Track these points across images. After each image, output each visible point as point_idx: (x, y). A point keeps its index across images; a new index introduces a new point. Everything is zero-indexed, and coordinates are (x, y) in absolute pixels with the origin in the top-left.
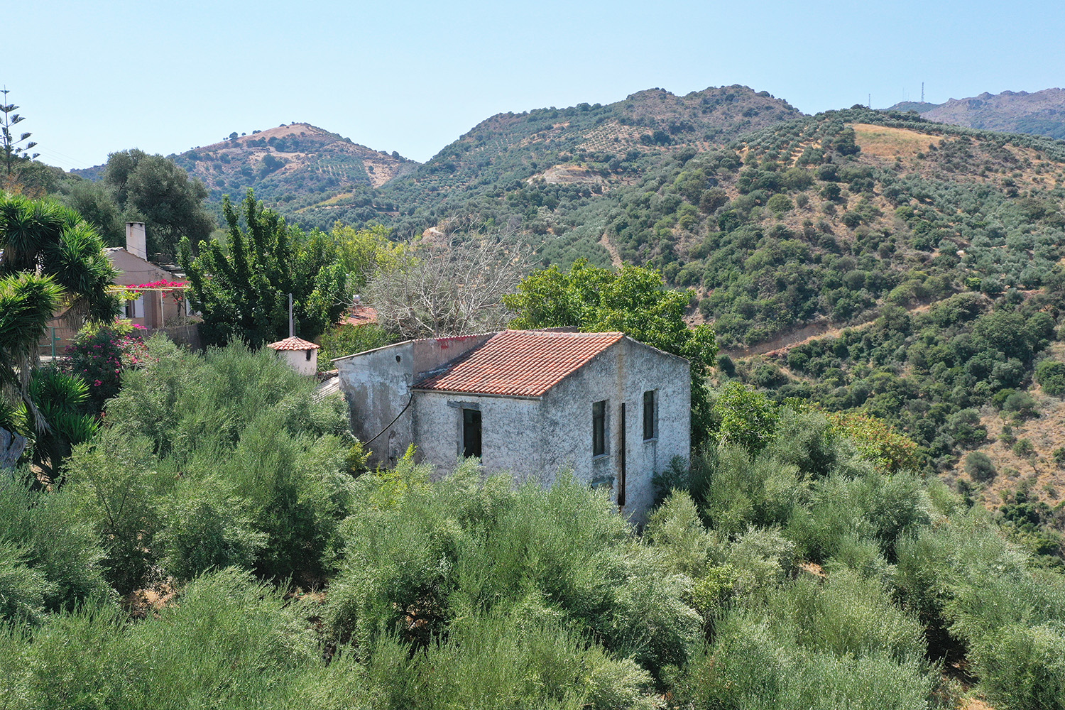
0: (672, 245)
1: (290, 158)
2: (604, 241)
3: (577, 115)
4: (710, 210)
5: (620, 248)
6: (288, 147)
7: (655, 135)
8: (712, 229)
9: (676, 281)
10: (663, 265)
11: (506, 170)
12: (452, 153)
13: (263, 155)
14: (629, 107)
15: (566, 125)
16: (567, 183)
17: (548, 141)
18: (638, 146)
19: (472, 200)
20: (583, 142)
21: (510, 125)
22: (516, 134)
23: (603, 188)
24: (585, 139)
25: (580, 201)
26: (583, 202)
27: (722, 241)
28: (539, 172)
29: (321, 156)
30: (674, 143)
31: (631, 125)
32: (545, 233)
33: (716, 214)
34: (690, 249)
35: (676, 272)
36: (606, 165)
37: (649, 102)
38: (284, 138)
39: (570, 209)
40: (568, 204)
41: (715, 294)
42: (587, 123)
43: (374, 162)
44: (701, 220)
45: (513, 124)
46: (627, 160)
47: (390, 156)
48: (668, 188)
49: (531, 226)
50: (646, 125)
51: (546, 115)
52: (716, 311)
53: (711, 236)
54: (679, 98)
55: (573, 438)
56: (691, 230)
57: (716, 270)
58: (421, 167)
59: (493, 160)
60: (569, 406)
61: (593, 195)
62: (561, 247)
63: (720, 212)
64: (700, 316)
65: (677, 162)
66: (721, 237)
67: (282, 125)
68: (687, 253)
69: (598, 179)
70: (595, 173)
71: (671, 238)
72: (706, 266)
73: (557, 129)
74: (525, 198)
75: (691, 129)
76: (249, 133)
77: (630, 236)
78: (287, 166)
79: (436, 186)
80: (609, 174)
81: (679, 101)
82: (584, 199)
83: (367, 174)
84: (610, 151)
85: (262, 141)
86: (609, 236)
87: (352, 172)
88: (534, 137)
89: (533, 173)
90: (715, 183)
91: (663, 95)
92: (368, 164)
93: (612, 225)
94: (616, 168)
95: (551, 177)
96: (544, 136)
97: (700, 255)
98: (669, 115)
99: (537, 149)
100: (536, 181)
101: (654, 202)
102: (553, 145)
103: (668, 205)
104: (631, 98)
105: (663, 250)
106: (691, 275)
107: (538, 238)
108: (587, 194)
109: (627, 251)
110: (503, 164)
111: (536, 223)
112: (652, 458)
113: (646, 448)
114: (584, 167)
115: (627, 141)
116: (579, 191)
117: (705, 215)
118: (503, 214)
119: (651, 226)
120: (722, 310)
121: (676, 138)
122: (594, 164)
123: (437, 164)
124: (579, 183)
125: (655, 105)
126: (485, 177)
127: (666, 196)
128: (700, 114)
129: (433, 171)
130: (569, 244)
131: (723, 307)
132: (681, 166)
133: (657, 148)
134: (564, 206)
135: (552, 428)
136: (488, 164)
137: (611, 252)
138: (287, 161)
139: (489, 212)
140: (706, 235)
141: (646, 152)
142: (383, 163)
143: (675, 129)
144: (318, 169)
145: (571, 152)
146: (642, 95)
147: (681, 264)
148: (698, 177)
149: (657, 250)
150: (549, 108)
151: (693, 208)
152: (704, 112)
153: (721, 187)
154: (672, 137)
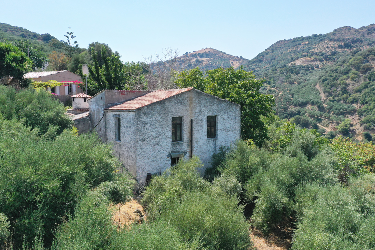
0: (346, 87)
1: (204, 60)
2: (317, 86)
3: (312, 39)
4: (365, 73)
5: (323, 89)
6: (204, 56)
7: (344, 45)
8: (365, 80)
9: (347, 101)
10: (342, 95)
11: (281, 61)
12: (261, 55)
13: (195, 59)
14: (334, 34)
15: (307, 43)
16: (305, 65)
17: (299, 49)
18: (337, 49)
19: (265, 72)
20: (313, 49)
21: (284, 44)
22: (286, 47)
23: (320, 66)
24: (314, 48)
25: (309, 72)
26: (310, 71)
27: (369, 85)
28: (294, 61)
29: (215, 59)
30: (353, 47)
31: (334, 41)
32: (293, 83)
33: (367, 74)
34: (354, 89)
35: (347, 98)
36: (322, 57)
37: (343, 32)
38: (203, 53)
39: (304, 75)
40: (304, 72)
41: (365, 107)
42: (316, 41)
43: (233, 60)
44: (360, 77)
45: (286, 44)
46: (331, 55)
47: (239, 58)
48: (346, 64)
49: (288, 81)
50: (341, 41)
51: (299, 39)
52: (364, 114)
53: (364, 83)
54: (356, 29)
55: (158, 131)
56: (355, 81)
57: (366, 97)
58: (249, 61)
59: (277, 57)
60: (156, 117)
61: (315, 69)
62: (299, 89)
63: (369, 73)
64: (357, 116)
65: (352, 54)
66: (369, 83)
67: (203, 49)
68: (353, 90)
69: (318, 63)
70: (317, 60)
71: (346, 84)
72: (361, 95)
73: (303, 44)
74: (287, 71)
75: (361, 41)
76: (192, 52)
77: (328, 84)
78: (203, 63)
79: (254, 68)
80: (323, 60)
81: (356, 30)
82: (311, 70)
83: (230, 65)
84: (324, 52)
85: (196, 54)
86: (319, 84)
87: (225, 64)
88: (293, 48)
89: (291, 61)
90: (368, 61)
91: (349, 28)
92: (231, 61)
93: (321, 80)
94: (327, 58)
95: (298, 63)
96: (297, 47)
97: (359, 91)
98: (352, 37)
99: (294, 52)
100: (292, 64)
101: (339, 70)
102: (301, 51)
103: (345, 71)
104: (335, 30)
105: (342, 89)
106: (354, 99)
107: (291, 85)
108: (313, 68)
109: (326, 90)
110: (280, 58)
111: (290, 80)
112: (213, 147)
113: (209, 142)
114: (312, 58)
115: (332, 48)
116: (309, 68)
117: (362, 75)
118: (277, 77)
119: (337, 80)
120: (367, 113)
121: (354, 45)
122: (316, 57)
123: (255, 60)
124: (310, 65)
125: (345, 33)
126: (273, 64)
127: (345, 67)
128: (366, 35)
129: (254, 62)
130: (303, 87)
131: (368, 112)
132: (353, 56)
133: (345, 50)
134: (302, 73)
135: (143, 125)
136: (275, 59)
137: (320, 90)
138: (203, 61)
139: (272, 76)
140: (362, 83)
141: (340, 51)
142: (237, 61)
143: (354, 42)
144: (213, 63)
145: (308, 53)
146: (340, 29)
147: (350, 95)
148: (359, 59)
149: (340, 89)
150: (300, 37)
151: (357, 72)
152: (368, 34)
153: (370, 63)
154: (352, 45)
